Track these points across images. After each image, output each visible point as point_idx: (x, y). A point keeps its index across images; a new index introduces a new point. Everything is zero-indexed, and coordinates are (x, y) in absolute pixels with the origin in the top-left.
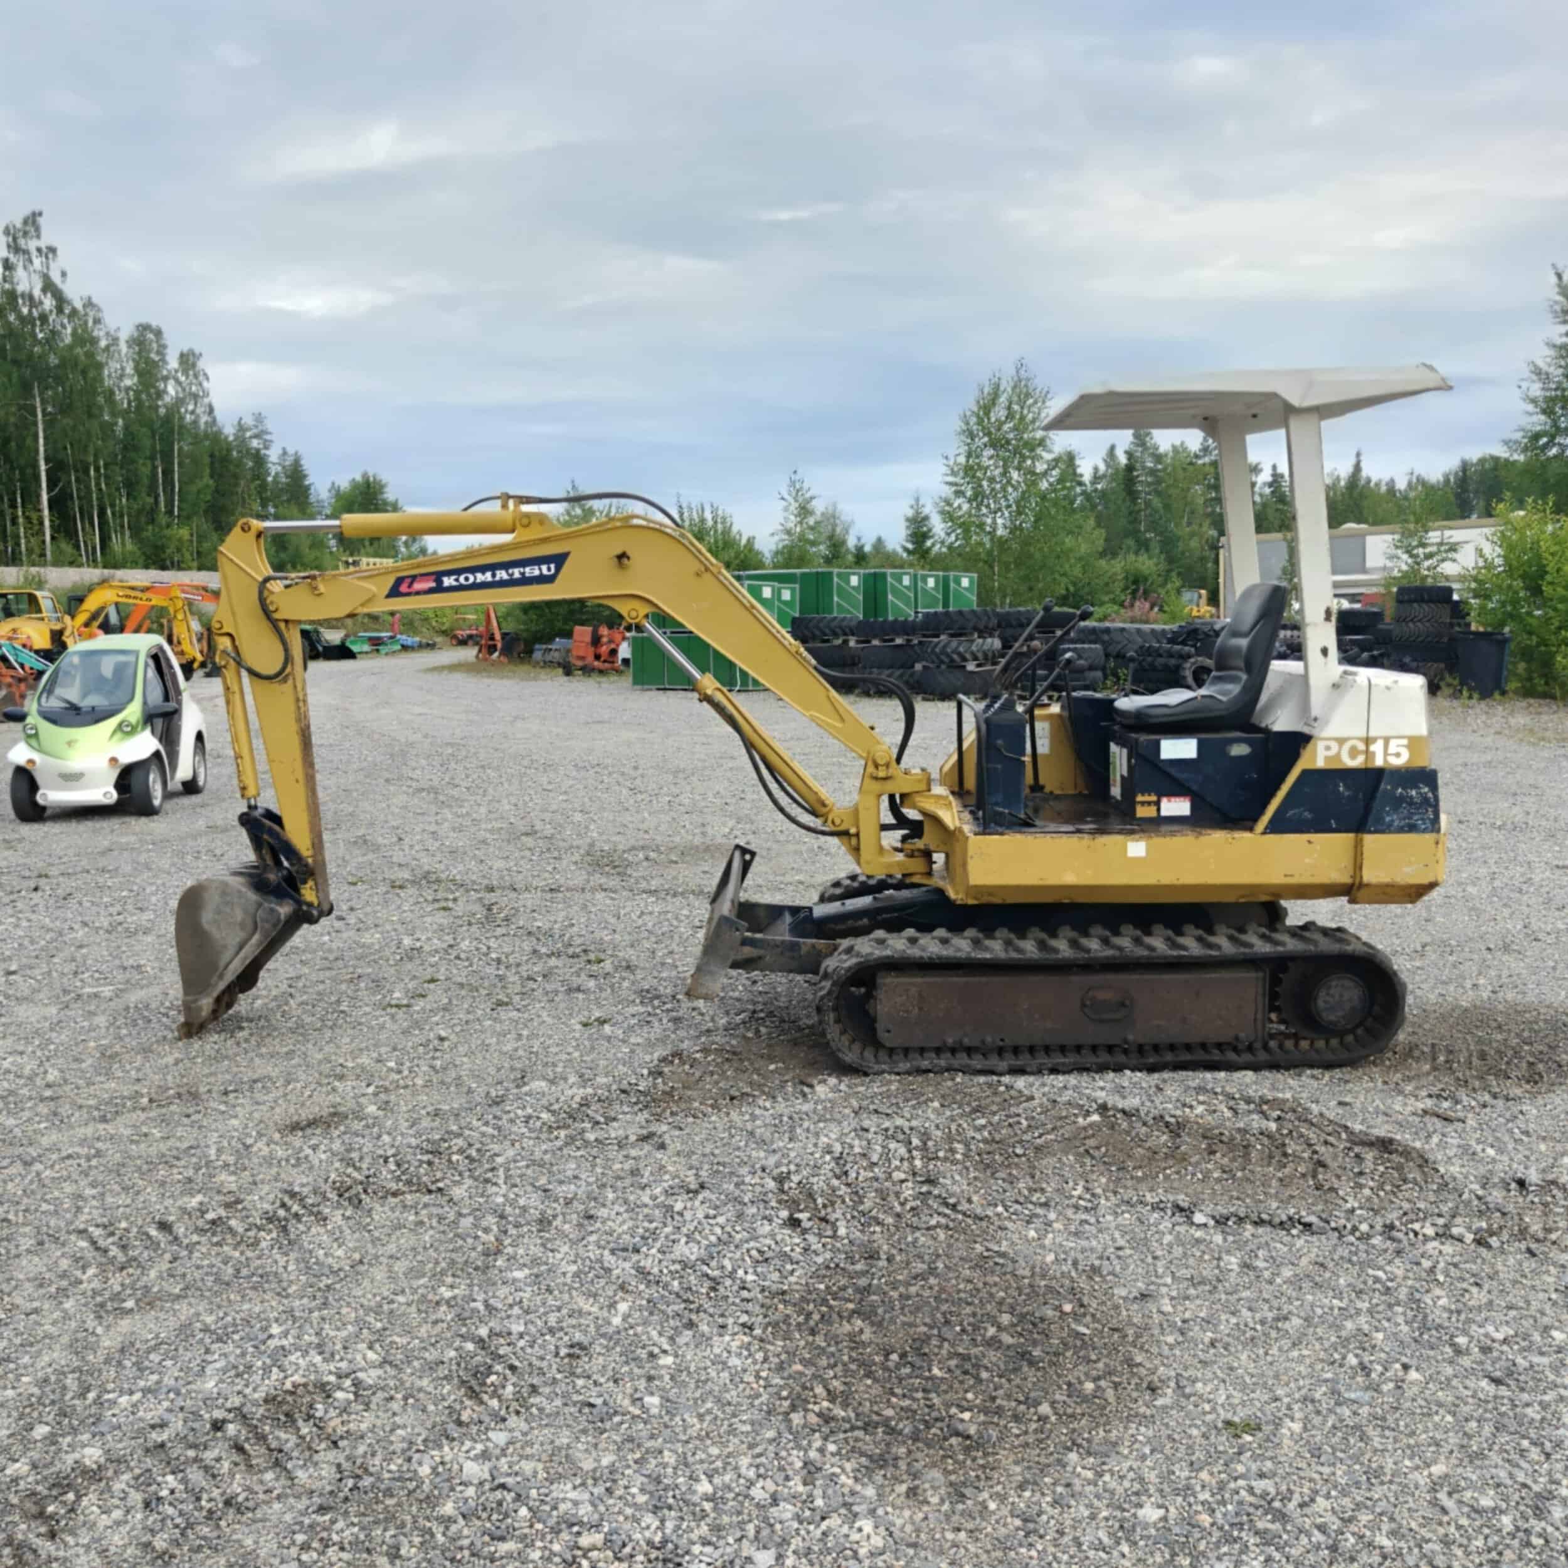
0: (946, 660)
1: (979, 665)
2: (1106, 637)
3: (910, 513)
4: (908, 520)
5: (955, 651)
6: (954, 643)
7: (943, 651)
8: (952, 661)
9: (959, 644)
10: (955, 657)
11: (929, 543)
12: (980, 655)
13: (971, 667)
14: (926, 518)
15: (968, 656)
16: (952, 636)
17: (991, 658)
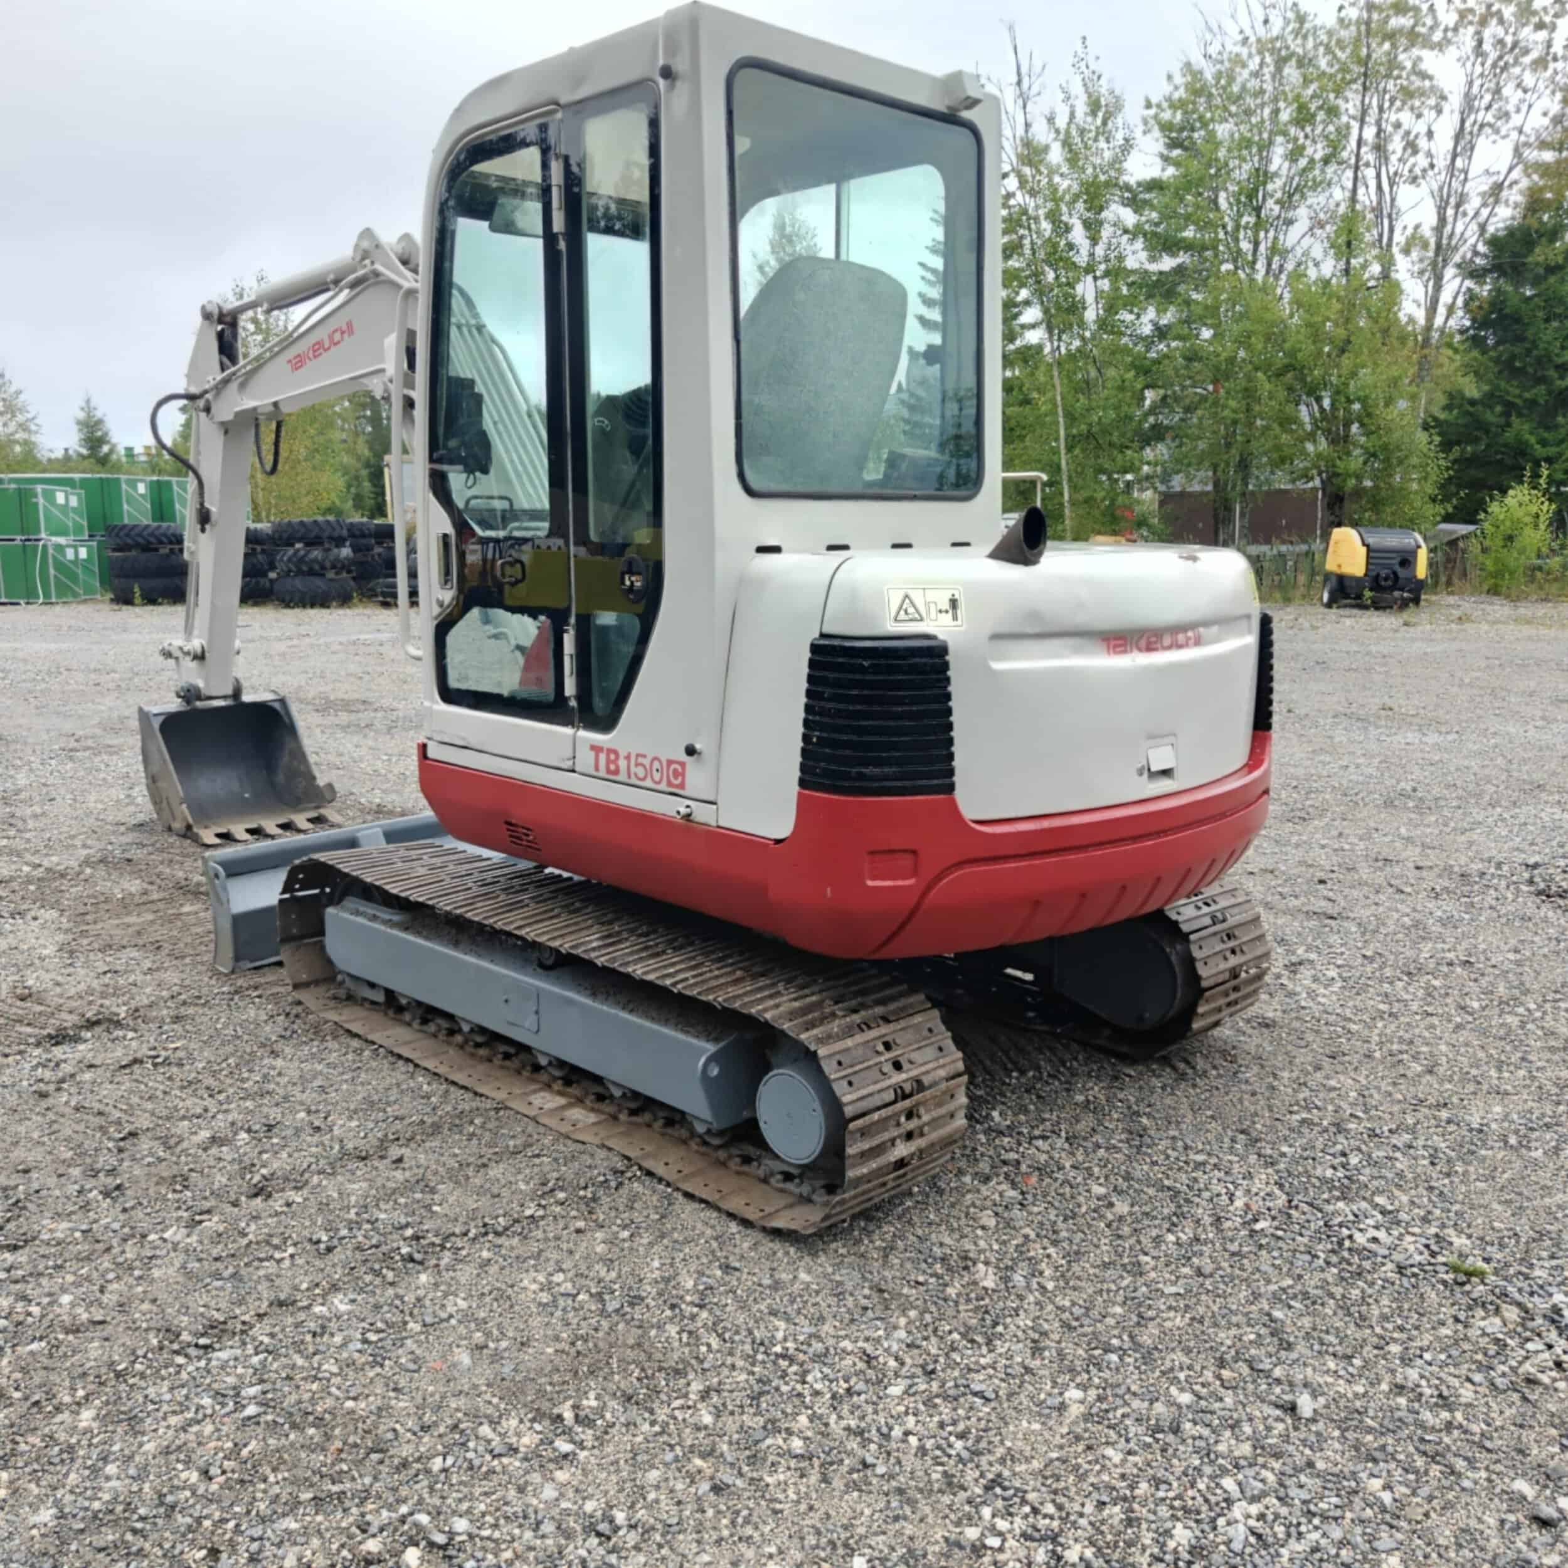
3: (81, 415)
4: (79, 423)
8: (312, 569)
10: (315, 565)
11: (106, 449)
14: (100, 422)
15: (326, 564)
16: (308, 545)
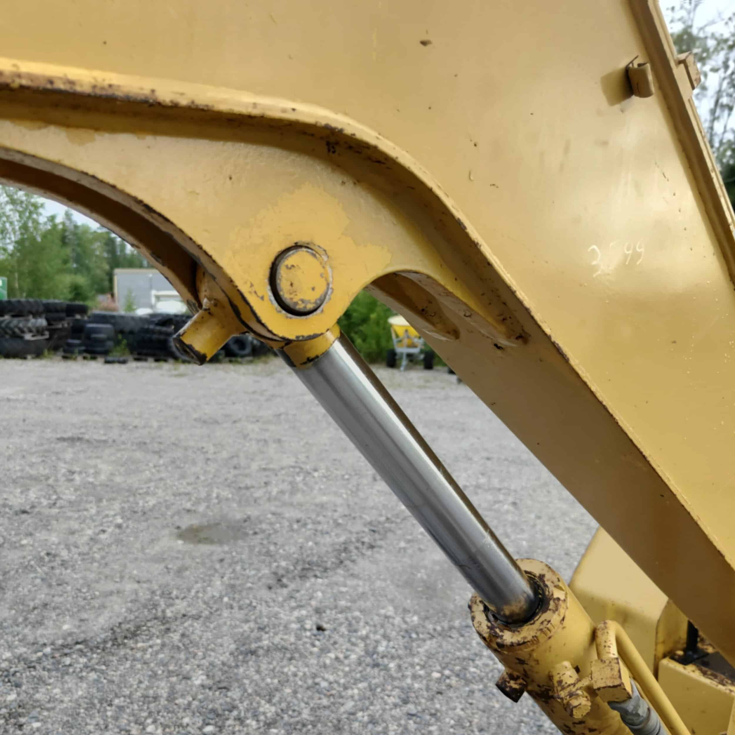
0: (10, 332)
1: (33, 336)
2: (113, 321)
5: (17, 326)
6: (15, 321)
7: (7, 326)
8: (14, 333)
9: (19, 322)
10: (17, 330)
12: (34, 330)
13: (28, 337)
15: (25, 329)
16: (14, 316)
17: (40, 331)
